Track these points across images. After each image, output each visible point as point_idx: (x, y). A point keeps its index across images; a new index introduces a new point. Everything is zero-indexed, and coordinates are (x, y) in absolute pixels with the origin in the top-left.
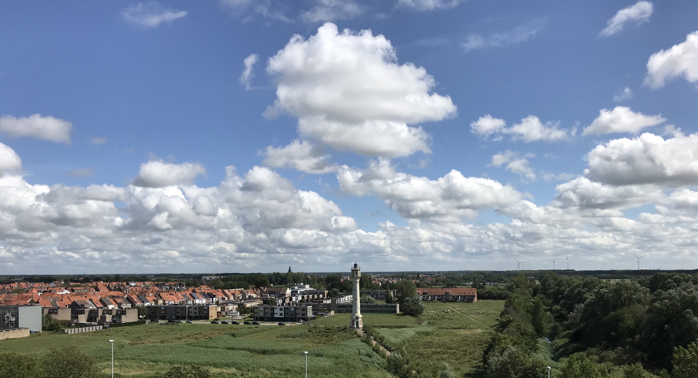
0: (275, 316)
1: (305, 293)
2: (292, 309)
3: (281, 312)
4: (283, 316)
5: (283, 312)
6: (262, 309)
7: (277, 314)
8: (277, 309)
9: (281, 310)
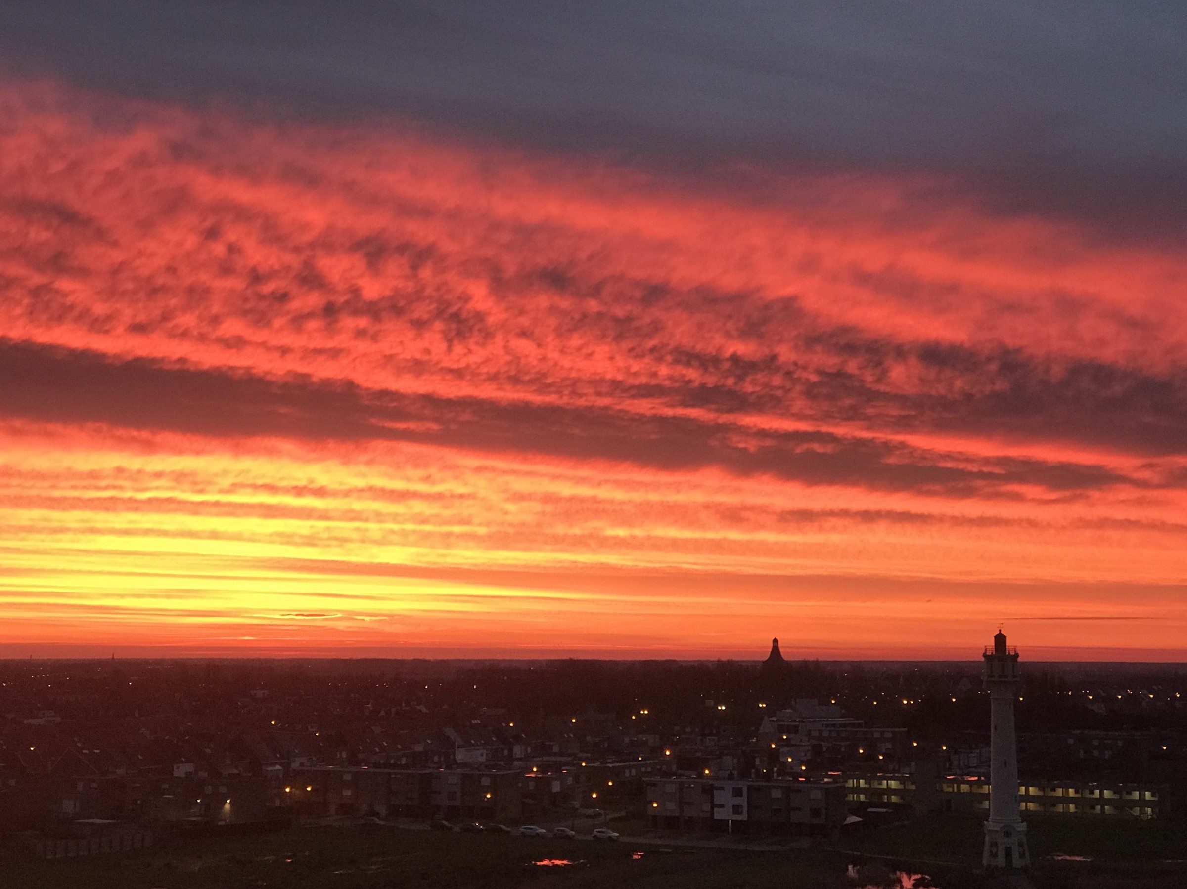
0: (718, 815)
1: (826, 734)
2: (777, 794)
3: (737, 801)
4: (744, 817)
5: (743, 801)
6: (671, 788)
7: (722, 806)
8: (722, 788)
9: (738, 793)
